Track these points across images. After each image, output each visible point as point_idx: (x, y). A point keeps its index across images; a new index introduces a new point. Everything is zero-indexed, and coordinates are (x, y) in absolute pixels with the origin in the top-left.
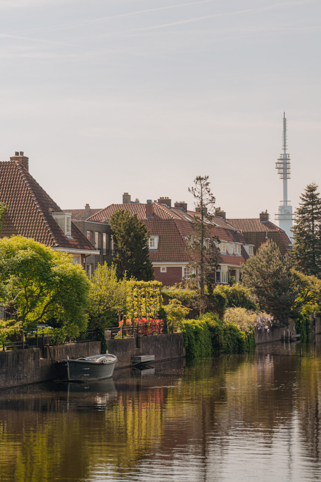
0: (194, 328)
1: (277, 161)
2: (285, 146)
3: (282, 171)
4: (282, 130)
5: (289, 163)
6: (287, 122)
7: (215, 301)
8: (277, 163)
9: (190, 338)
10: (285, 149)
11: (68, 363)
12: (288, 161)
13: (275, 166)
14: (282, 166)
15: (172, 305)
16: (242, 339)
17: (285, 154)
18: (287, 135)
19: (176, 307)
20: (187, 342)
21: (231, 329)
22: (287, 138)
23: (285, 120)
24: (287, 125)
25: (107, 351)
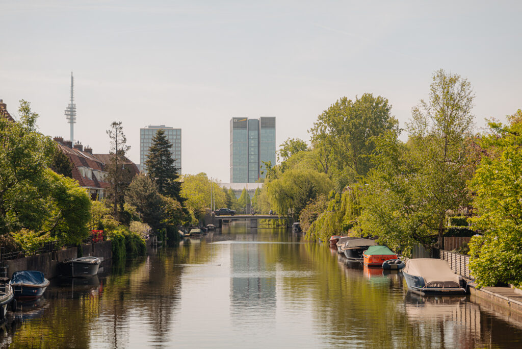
0: (119, 237)
1: (66, 109)
2: (72, 98)
3: (70, 117)
4: (70, 85)
5: (75, 111)
6: (74, 79)
7: (125, 216)
8: (65, 111)
9: (116, 244)
10: (72, 100)
11: (73, 264)
12: (74, 110)
13: (64, 113)
14: (70, 113)
15: (107, 219)
16: (143, 245)
17: (72, 104)
18: (74, 89)
19: (110, 221)
20: (114, 247)
21: (135, 237)
22: (74, 92)
23: (72, 78)
24: (74, 82)
25: (89, 255)
